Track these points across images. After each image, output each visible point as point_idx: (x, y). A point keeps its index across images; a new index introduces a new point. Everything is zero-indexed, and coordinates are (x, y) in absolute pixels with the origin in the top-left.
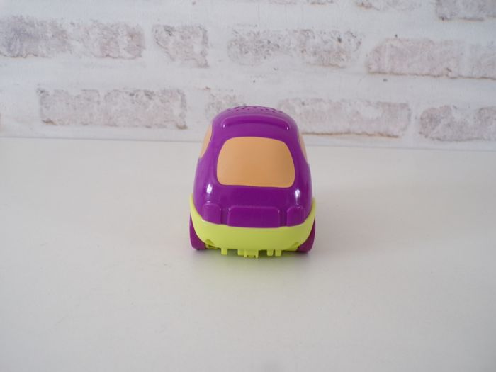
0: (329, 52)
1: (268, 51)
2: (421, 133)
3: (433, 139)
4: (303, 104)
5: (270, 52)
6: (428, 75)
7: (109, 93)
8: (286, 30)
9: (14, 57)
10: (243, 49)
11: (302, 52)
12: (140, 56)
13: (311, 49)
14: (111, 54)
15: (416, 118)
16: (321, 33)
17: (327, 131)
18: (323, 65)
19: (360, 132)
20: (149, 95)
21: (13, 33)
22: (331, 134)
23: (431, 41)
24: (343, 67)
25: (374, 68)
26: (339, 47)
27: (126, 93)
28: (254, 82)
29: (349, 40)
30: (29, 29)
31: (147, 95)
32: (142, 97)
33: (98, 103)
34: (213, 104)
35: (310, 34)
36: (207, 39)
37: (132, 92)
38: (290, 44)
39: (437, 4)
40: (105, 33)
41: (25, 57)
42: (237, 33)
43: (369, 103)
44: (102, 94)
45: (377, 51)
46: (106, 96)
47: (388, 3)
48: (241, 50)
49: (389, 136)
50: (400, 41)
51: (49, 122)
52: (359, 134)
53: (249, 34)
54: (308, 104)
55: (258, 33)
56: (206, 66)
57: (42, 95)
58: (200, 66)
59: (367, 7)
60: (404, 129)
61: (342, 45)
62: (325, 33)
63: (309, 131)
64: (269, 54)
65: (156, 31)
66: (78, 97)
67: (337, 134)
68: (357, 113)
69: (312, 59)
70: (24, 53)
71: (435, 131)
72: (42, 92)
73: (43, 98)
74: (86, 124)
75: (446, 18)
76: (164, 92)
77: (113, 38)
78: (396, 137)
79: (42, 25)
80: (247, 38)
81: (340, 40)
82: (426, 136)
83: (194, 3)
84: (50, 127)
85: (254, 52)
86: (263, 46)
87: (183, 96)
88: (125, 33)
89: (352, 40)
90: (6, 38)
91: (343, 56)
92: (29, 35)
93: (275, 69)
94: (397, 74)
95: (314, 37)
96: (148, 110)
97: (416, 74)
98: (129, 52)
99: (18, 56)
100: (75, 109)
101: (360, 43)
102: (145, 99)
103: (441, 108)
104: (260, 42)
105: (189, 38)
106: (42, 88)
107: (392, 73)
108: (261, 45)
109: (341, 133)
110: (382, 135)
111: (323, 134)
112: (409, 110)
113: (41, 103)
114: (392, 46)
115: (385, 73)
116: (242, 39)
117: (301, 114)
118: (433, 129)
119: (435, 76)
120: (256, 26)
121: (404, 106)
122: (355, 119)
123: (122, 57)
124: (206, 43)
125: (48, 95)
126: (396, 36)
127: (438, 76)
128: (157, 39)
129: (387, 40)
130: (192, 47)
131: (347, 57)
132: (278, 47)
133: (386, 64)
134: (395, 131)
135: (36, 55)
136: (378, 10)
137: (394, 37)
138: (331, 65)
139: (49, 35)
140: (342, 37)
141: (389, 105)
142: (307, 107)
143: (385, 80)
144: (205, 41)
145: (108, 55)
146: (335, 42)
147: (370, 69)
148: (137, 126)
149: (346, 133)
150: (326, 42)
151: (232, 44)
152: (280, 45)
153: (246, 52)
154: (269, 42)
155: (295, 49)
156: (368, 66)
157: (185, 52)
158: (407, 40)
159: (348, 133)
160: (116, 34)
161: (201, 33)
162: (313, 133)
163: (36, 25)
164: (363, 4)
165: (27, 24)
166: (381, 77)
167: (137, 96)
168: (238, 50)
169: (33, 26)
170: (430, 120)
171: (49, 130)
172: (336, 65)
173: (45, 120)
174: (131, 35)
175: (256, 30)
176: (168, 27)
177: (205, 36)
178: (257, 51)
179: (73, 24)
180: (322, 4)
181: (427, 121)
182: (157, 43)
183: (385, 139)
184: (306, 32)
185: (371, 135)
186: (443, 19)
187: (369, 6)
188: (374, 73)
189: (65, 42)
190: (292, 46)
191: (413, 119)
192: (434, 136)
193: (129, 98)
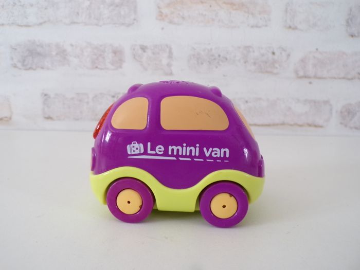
0: (266, 62)
1: (218, 62)
2: (341, 123)
3: (351, 128)
4: (247, 102)
5: (221, 63)
6: (344, 78)
7: (96, 96)
8: (233, 46)
9: (27, 70)
10: (200, 61)
12: (121, 67)
13: (252, 61)
14: (99, 66)
15: (337, 112)
16: (259, 48)
18: (262, 72)
19: (292, 123)
21: (27, 52)
22: (269, 125)
23: (344, 53)
24: (277, 74)
25: (301, 74)
26: (273, 59)
27: (110, 95)
29: (281, 53)
30: (39, 49)
33: (88, 103)
35: (251, 50)
36: (172, 54)
37: (113, 95)
38: (236, 56)
39: (347, 26)
40: (95, 51)
41: (34, 70)
42: (195, 49)
43: (299, 101)
44: (91, 96)
45: (303, 61)
46: (93, 98)
47: (309, 26)
48: (198, 61)
49: (316, 126)
50: (320, 53)
51: (49, 118)
52: (291, 125)
53: (204, 50)
54: (251, 102)
55: (211, 49)
56: (171, 74)
57: (45, 97)
58: (166, 74)
59: (293, 29)
60: (327, 121)
61: (276, 57)
62: (262, 48)
64: (219, 65)
65: (134, 49)
66: (72, 99)
67: (273, 125)
68: (290, 108)
69: (253, 68)
70: (34, 67)
71: (353, 122)
72: (45, 95)
73: (46, 100)
74: (78, 119)
75: (355, 36)
77: (101, 55)
78: (321, 127)
79: (49, 46)
80: (203, 53)
81: (273, 53)
82: (346, 126)
83: (163, 29)
84: (49, 122)
85: (208, 63)
86: (215, 59)
88: (110, 51)
89: (284, 54)
90: (22, 56)
91: (277, 65)
92: (39, 54)
93: (224, 76)
94: (320, 78)
95: (254, 52)
97: (335, 78)
98: (112, 64)
99: (30, 69)
100: (69, 108)
101: (289, 55)
103: (356, 103)
104: (213, 55)
105: (158, 53)
106: (46, 92)
107: (316, 77)
108: (213, 58)
109: (277, 125)
110: (310, 125)
111: (263, 125)
112: (331, 105)
113: (44, 104)
114: (314, 57)
115: (310, 77)
116: (199, 54)
117: (245, 110)
118: (351, 120)
119: (349, 79)
120: (209, 44)
121: (326, 102)
122: (288, 113)
123: (107, 69)
124: (172, 57)
125: (50, 97)
126: (317, 49)
127: (352, 79)
128: (134, 55)
129: (310, 52)
130: (161, 60)
131: (279, 65)
132: (226, 59)
133: (311, 71)
134: (320, 122)
135: (42, 68)
136: (302, 30)
137: (315, 50)
138: (267, 72)
139: (54, 53)
140: (275, 51)
141: (315, 102)
142: (250, 104)
143: (310, 83)
144: (170, 55)
145: (97, 67)
146: (270, 55)
147: (298, 74)
149: (281, 124)
150: (263, 55)
151: (191, 58)
152: (228, 58)
153: (202, 64)
154: (219, 56)
155: (239, 61)
156: (296, 72)
157: (156, 64)
158: (326, 53)
159: (283, 124)
160: (104, 51)
161: (168, 50)
163: (44, 47)
164: (290, 27)
165: (38, 46)
166: (307, 81)
167: (117, 97)
168: (196, 62)
169: (42, 47)
170: (348, 113)
171: (48, 124)
172: (271, 72)
173: (46, 116)
174: (115, 52)
175: (209, 47)
176: (143, 46)
177: (170, 52)
178: (210, 62)
179: (72, 45)
180: (260, 27)
181: (346, 114)
182: (134, 58)
183: (312, 129)
184: (247, 48)
185: (301, 126)
186: (352, 36)
187: (295, 28)
188: (301, 77)
189: (65, 58)
190: (237, 58)
191: (334, 112)
192: (352, 126)
193: (111, 99)
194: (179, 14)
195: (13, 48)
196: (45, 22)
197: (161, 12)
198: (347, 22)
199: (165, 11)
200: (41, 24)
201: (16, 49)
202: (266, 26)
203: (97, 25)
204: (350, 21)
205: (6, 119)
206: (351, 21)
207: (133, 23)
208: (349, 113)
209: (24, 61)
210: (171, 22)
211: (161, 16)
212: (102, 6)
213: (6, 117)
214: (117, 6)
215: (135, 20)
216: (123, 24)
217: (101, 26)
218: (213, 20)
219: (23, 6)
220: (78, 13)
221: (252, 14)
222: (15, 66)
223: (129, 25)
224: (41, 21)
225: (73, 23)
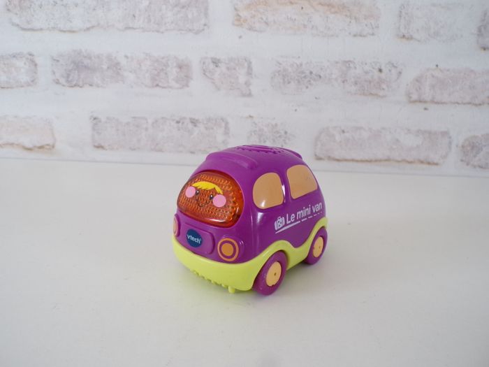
0: (370, 82)
1: (310, 81)
2: (462, 161)
3: (475, 167)
4: (343, 132)
5: (312, 82)
6: (469, 103)
7: (156, 121)
8: (328, 61)
9: (72, 87)
10: (286, 80)
11: (343, 82)
12: (187, 86)
13: (353, 80)
14: (160, 84)
15: (457, 146)
16: (362, 63)
17: (367, 158)
18: (364, 94)
19: (400, 159)
20: (194, 122)
21: (72, 65)
22: (370, 161)
23: (472, 71)
24: (384, 96)
25: (415, 97)
26: (379, 77)
27: (173, 120)
28: (296, 110)
29: (390, 71)
30: (86, 62)
31: (192, 122)
32: (187, 124)
33: (146, 129)
34: (255, 131)
35: (351, 65)
36: (252, 70)
37: (178, 119)
38: (332, 74)
39: (478, 35)
40: (156, 64)
41: (81, 87)
42: (280, 64)
43: (409, 131)
44: (150, 121)
45: (418, 80)
46: (153, 123)
47: (429, 35)
48: (284, 80)
49: (429, 163)
50: (441, 71)
51: (100, 147)
52: (398, 162)
53: (292, 65)
54: (348, 132)
55: (301, 65)
56: (250, 95)
57: (95, 121)
58: (244, 95)
59: (408, 39)
60: (445, 157)
61: (383, 75)
62: (366, 64)
63: (349, 158)
64: (310, 84)
65: (204, 63)
66: (128, 124)
67: (376, 161)
68: (397, 140)
69: (353, 89)
70: (81, 83)
71: (477, 158)
72: (95, 119)
73: (96, 124)
74: (134, 149)
75: (488, 49)
76: (209, 120)
77: (163, 70)
78: (437, 164)
79: (99, 58)
80: (290, 70)
81: (380, 71)
82: (468, 164)
83: (240, 37)
84: (100, 151)
85: (296, 82)
86: (305, 77)
87: (227, 123)
88: (175, 64)
89: (394, 71)
90: (65, 70)
91: (384, 86)
92: (86, 67)
93: (316, 98)
94: (437, 103)
95: (355, 68)
96: (192, 136)
97: (458, 103)
98: (177, 82)
99: (75, 85)
100: (124, 135)
101: (400, 73)
102: (190, 126)
103: (482, 136)
104: (303, 72)
105: (235, 69)
106: (95, 115)
107: (433, 102)
108: (303, 75)
109: (380, 161)
110: (422, 162)
111: (362, 161)
112: (450, 138)
113: (94, 129)
114: (433, 76)
115: (425, 102)
116: (285, 70)
117: (340, 142)
118: (475, 156)
119: (476, 105)
120: (299, 57)
121: (445, 134)
122: (394, 147)
123: (171, 87)
124: (251, 74)
125: (100, 121)
126: (437, 66)
127: (480, 105)
128: (204, 70)
129: (428, 70)
130: (237, 78)
131: (388, 86)
132: (320, 77)
133: (427, 94)
134: (436, 158)
135: (91, 85)
136: (419, 41)
137: (435, 67)
138: (371, 94)
139: (105, 67)
140: (383, 68)
141: (430, 133)
142: (347, 135)
143: (426, 109)
144: (250, 72)
145: (157, 85)
146: (376, 73)
147: (410, 97)
148: (181, 152)
149: (386, 160)
150: (366, 73)
151: (275, 75)
152: (322, 75)
153: (289, 83)
154: (311, 73)
155: (336, 79)
156: (409, 95)
157: (231, 82)
158: (448, 70)
159: (388, 160)
160: (167, 65)
161: (246, 65)
162: (353, 160)
163: (93, 58)
164: (404, 36)
165: (85, 57)
166: (422, 106)
167: (183, 123)
168: (282, 81)
169: (90, 58)
170: (471, 148)
171: (99, 154)
172: (376, 95)
173: (96, 144)
174: (180, 67)
175: (298, 62)
176: (215, 59)
177: (250, 68)
178: (299, 82)
179: (126, 57)
180: (364, 36)
181: (469, 148)
182: (204, 74)
183: (425, 166)
184: (347, 63)
185: (410, 162)
186: (485, 49)
187: (410, 38)
188: (415, 102)
189: (118, 74)
190: (334, 76)
191: (453, 146)
192: (476, 163)
193: (176, 125)
194: (262, 19)
195: (54, 60)
196: (93, 27)
197: (238, 15)
198: (480, 30)
199: (244, 14)
200: (88, 29)
201: (58, 61)
202: (373, 34)
203: (158, 31)
204: (483, 29)
205: (48, 147)
206: (485, 28)
207: (203, 30)
208: (473, 148)
209: (68, 76)
210: (251, 29)
211: (239, 21)
212: (164, 7)
213: (47, 145)
214: (183, 7)
215: (205, 25)
216: (190, 30)
217: (162, 33)
218: (305, 26)
219: (65, 6)
220: (134, 16)
221: (355, 18)
222: (57, 82)
223: (198, 32)
224: (88, 25)
225: (128, 28)
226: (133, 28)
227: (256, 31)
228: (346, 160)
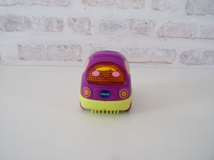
0: (142, 29)
2: (180, 62)
4: (131, 50)
6: (183, 37)
7: (48, 46)
8: (124, 19)
10: (106, 28)
11: (131, 28)
12: (62, 31)
13: (134, 27)
14: (49, 30)
16: (138, 20)
17: (141, 61)
18: (140, 34)
19: (155, 62)
20: (66, 47)
21: (7, 21)
22: (143, 63)
23: (184, 24)
24: (148, 35)
25: (161, 35)
26: (146, 26)
27: (56, 46)
28: (111, 41)
30: (15, 19)
32: (63, 48)
33: (44, 50)
34: (93, 50)
36: (91, 23)
37: (58, 46)
39: (186, 8)
40: (47, 21)
42: (103, 21)
43: (159, 49)
44: (46, 47)
45: (162, 28)
46: (47, 47)
47: (166, 8)
48: (105, 28)
49: (167, 63)
50: (171, 24)
51: (22, 59)
53: (108, 21)
54: (133, 50)
55: (112, 21)
56: (90, 34)
57: (19, 47)
58: (87, 35)
59: (157, 10)
60: (174, 60)
61: (147, 26)
62: (140, 21)
63: (134, 61)
64: (117, 29)
65: (69, 20)
66: (35, 48)
67: (145, 62)
68: (154, 53)
69: (135, 31)
70: (12, 30)
71: (187, 61)
72: (20, 46)
74: (39, 60)
76: (72, 46)
77: (50, 23)
78: (170, 63)
79: (20, 18)
80: (107, 23)
81: (146, 23)
82: (183, 63)
83: (85, 9)
84: (23, 61)
85: (110, 29)
87: (80, 47)
88: (56, 21)
89: (151, 23)
90: (4, 23)
91: (148, 30)
92: (14, 22)
93: (119, 36)
94: (170, 37)
95: (135, 22)
96: (65, 53)
97: (178, 37)
98: (57, 29)
99: (9, 31)
100: (34, 53)
101: (154, 24)
102: (64, 48)
103: (189, 51)
104: (113, 24)
105: (83, 23)
106: (20, 44)
107: (168, 37)
108: (113, 26)
109: (147, 62)
110: (164, 63)
111: (140, 63)
112: (176, 52)
113: (19, 51)
114: (168, 26)
115: (165, 37)
116: (105, 23)
117: (130, 54)
118: (186, 60)
119: (186, 38)
120: (111, 18)
121: (173, 50)
122: (153, 56)
123: (54, 31)
125: (22, 47)
126: (169, 21)
127: (187, 38)
128: (69, 23)
129: (166, 23)
130: (84, 27)
132: (121, 26)
133: (166, 33)
134: (169, 60)
135: (17, 31)
136: (162, 11)
138: (143, 34)
139: (23, 22)
140: (147, 22)
141: (167, 50)
143: (165, 40)
144: (90, 24)
146: (144, 24)
148: (60, 60)
149: (150, 62)
150: (140, 24)
151: (101, 25)
153: (107, 29)
154: (117, 24)
155: (127, 27)
156: (158, 34)
157: (81, 29)
158: (174, 23)
160: (52, 21)
161: (88, 21)
162: (136, 62)
163: (17, 18)
164: (155, 9)
165: (13, 17)
167: (61, 47)
168: (104, 28)
169: (16, 18)
170: (184, 56)
171: (22, 62)
172: (145, 34)
174: (58, 22)
175: (111, 20)
176: (74, 18)
177: (90, 22)
178: (111, 28)
179: (33, 17)
180: (139, 9)
182: (69, 25)
184: (132, 20)
185: (160, 63)
186: (189, 15)
187: (158, 10)
188: (161, 37)
189: (30, 25)
190: (126, 26)
191: (177, 56)
192: (186, 63)
193: (57, 48)
194: (94, 1)
196: (17, 4)
198: (186, 6)
200: (14, 4)
201: (1, 19)
202: (143, 8)
203: (47, 6)
206: (188, 6)
207: (68, 5)
210: (90, 5)
211: (84, 1)
215: (69, 3)
216: (62, 5)
217: (50, 6)
218: (113, 4)
222: (1, 29)
223: (66, 6)
224: (15, 3)
225: (33, 4)
226: (36, 4)
227: (92, 6)
228: (133, 62)
